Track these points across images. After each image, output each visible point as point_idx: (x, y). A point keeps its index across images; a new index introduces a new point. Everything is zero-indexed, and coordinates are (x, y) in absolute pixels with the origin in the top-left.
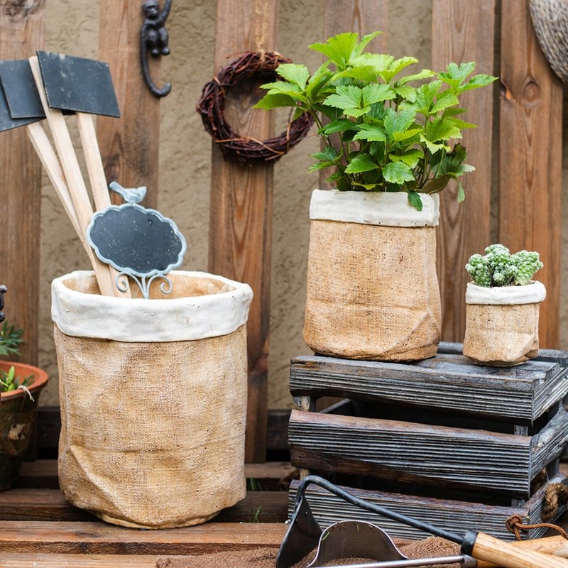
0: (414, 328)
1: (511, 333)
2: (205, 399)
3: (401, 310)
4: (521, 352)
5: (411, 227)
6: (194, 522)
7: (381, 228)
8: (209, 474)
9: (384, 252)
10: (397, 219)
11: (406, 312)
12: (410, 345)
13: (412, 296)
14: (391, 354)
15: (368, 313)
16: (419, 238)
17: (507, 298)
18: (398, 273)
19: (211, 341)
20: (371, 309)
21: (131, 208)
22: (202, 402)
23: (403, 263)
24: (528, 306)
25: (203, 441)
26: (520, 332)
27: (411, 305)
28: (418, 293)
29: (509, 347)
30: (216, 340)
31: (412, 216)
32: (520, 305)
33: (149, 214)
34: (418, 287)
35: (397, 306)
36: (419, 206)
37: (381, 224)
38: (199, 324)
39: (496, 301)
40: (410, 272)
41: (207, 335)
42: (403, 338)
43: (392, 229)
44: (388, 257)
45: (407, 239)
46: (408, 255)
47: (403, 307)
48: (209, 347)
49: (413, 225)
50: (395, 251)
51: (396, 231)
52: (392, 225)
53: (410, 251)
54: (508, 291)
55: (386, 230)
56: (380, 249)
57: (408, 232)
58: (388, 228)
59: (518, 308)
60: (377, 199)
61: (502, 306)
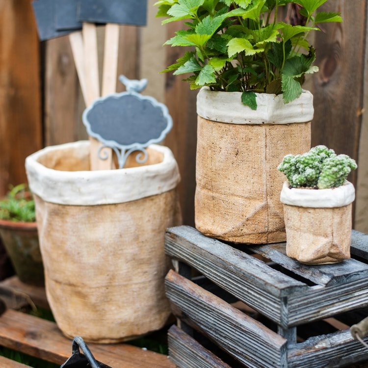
0: (248, 216)
1: (306, 234)
2: (102, 251)
3: (236, 198)
4: (314, 254)
5: (247, 124)
6: (107, 342)
7: (219, 124)
8: (113, 308)
9: (221, 146)
10: (229, 117)
11: (241, 201)
12: (245, 230)
13: (249, 187)
14: (229, 237)
15: (213, 198)
16: (257, 135)
17: (299, 200)
18: (234, 165)
19: (108, 207)
20: (214, 195)
21: (130, 96)
22: (100, 253)
23: (239, 156)
24: (321, 210)
25: (105, 283)
26: (315, 234)
27: (246, 195)
28: (256, 185)
29: (302, 247)
30: (113, 207)
31: (246, 114)
32: (314, 208)
33: (145, 101)
34: (256, 179)
35: (233, 195)
36: (253, 105)
37: (218, 121)
38: (90, 194)
39: (290, 202)
40: (247, 165)
41: (100, 202)
42: (238, 224)
43: (227, 126)
44: (223, 151)
45: (242, 135)
46: (244, 150)
47: (239, 196)
48: (107, 211)
49: (247, 122)
50: (229, 145)
51: (231, 127)
52: (226, 121)
53: (246, 146)
54: (301, 194)
55: (223, 125)
56: (218, 143)
57: (243, 129)
58: (224, 125)
59: (312, 211)
60: (214, 98)
61: (299, 207)
